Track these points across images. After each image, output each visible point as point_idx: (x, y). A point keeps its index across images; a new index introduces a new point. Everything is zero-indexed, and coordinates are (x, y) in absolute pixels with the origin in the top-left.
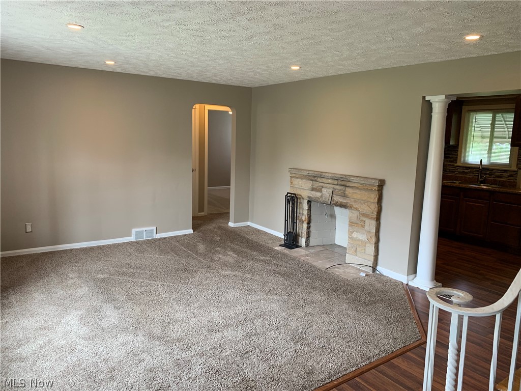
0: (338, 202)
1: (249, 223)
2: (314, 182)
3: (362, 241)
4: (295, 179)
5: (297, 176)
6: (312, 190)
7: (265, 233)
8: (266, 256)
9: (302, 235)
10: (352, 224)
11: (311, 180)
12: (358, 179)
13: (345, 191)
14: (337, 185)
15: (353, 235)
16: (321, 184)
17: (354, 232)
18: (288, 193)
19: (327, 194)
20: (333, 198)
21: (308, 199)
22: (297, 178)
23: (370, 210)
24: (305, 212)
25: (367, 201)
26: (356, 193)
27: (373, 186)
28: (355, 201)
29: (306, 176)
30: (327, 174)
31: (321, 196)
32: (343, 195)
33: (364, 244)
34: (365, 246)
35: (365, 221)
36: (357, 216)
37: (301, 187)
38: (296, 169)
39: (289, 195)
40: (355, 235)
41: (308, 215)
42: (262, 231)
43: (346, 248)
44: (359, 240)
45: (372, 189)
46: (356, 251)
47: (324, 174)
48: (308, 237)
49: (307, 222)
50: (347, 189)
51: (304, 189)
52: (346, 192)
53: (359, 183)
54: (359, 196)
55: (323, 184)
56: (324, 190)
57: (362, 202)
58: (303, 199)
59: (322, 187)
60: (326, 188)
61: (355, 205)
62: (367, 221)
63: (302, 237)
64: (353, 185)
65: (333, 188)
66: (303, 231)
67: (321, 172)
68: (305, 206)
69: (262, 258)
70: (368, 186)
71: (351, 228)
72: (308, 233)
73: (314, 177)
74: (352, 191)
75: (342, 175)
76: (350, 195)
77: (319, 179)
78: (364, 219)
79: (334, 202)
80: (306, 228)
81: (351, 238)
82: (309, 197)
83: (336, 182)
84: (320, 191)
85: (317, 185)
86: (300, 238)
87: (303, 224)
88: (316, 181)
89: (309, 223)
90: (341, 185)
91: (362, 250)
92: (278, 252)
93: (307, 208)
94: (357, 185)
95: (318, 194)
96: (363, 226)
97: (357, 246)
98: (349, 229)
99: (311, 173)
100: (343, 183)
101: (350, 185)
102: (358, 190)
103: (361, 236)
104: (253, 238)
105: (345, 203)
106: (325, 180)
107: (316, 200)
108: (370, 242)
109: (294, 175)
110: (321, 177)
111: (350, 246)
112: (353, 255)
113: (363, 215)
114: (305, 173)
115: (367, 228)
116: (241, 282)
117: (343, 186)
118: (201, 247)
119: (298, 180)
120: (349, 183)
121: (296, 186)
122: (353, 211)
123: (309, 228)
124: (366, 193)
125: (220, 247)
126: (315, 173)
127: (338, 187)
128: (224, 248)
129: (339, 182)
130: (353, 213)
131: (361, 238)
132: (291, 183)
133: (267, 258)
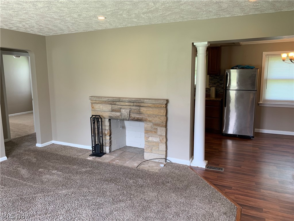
0: (135, 118)
1: (53, 142)
2: (113, 105)
3: (155, 142)
4: (96, 105)
5: (98, 102)
6: (112, 111)
7: (71, 147)
8: (87, 168)
9: (106, 144)
10: (147, 131)
11: (110, 104)
12: (150, 100)
13: (140, 109)
14: (133, 106)
15: (149, 139)
16: (119, 106)
17: (150, 137)
18: (93, 116)
19: (125, 113)
20: (130, 115)
21: (109, 118)
22: (98, 103)
23: (161, 121)
24: (107, 128)
25: (158, 115)
26: (149, 110)
27: (162, 104)
28: (149, 116)
29: (106, 101)
30: (124, 99)
31: (121, 115)
32: (139, 112)
33: (157, 144)
34: (158, 145)
35: (157, 129)
36: (151, 126)
37: (102, 110)
38: (96, 97)
39: (93, 117)
40: (150, 139)
41: (109, 129)
42: (67, 146)
43: (143, 149)
44: (154, 142)
45: (161, 107)
46: (151, 150)
47: (122, 99)
48: (110, 146)
49: (109, 134)
50: (141, 108)
51: (105, 111)
52: (141, 111)
53: (151, 103)
54: (152, 112)
55: (122, 106)
56: (123, 111)
57: (154, 116)
58: (104, 118)
59: (121, 108)
60: (124, 109)
61: (149, 119)
62: (159, 128)
63: (106, 146)
64: (146, 105)
65: (130, 108)
66: (106, 142)
67: (119, 98)
68: (107, 123)
69: (84, 170)
70: (158, 104)
71: (146, 135)
72: (111, 143)
73: (113, 102)
74: (146, 109)
75: (137, 99)
76: (144, 112)
77: (117, 103)
78: (156, 127)
79: (132, 118)
80: (109, 139)
81: (147, 141)
82: (110, 117)
83: (132, 104)
84: (119, 111)
85: (116, 107)
86: (104, 147)
87: (106, 137)
88: (115, 104)
89: (110, 135)
90: (136, 106)
91: (156, 148)
92: (92, 162)
93: (108, 125)
94: (149, 105)
95: (118, 114)
96: (156, 132)
97: (151, 146)
98: (145, 136)
99: (110, 99)
100: (138, 104)
101: (144, 105)
102: (150, 108)
103: (155, 139)
104: (63, 153)
105: (140, 118)
106: (122, 103)
107: (116, 119)
108: (162, 143)
109: (94, 102)
110: (119, 101)
111: (147, 147)
112: (149, 153)
113: (155, 125)
114: (105, 100)
115: (159, 133)
116: (83, 198)
117: (138, 106)
118: (24, 172)
119: (99, 105)
121: (98, 110)
122: (148, 123)
123: (110, 139)
124: (157, 110)
125: (42, 168)
126: (114, 99)
127: (134, 107)
128: (45, 168)
129: (135, 104)
130: (148, 124)
131: (155, 141)
132: (93, 107)
133: (88, 169)
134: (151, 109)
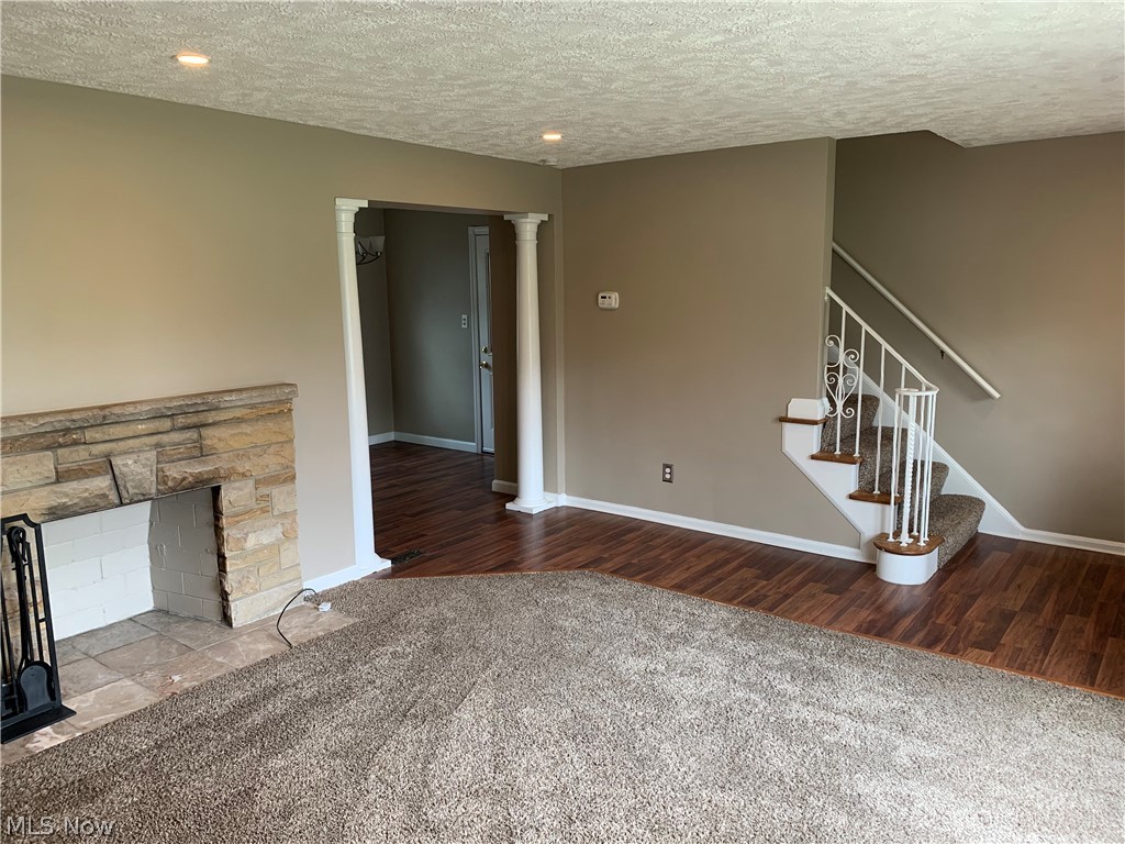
0: (182, 480)
2: (62, 451)
3: (269, 546)
6: (58, 482)
10: (234, 519)
12: (244, 395)
13: (200, 439)
14: (172, 430)
17: (250, 536)
23: (281, 461)
25: (271, 445)
26: (237, 434)
28: (239, 456)
30: (131, 409)
32: (198, 453)
33: (275, 549)
34: (278, 555)
35: (270, 495)
36: (250, 491)
40: (253, 541)
44: (264, 548)
45: (281, 412)
46: (257, 581)
47: (117, 410)
50: (207, 432)
52: (206, 442)
53: (245, 406)
54: (248, 440)
55: (113, 445)
56: (123, 465)
57: (258, 450)
60: (126, 453)
61: (241, 467)
64: (227, 415)
65: (158, 445)
67: (103, 408)
70: (268, 405)
71: (235, 531)
73: (64, 432)
74: (228, 433)
75: (190, 398)
76: (219, 445)
78: (267, 491)
79: (170, 484)
81: (237, 556)
83: (167, 424)
84: (102, 467)
85: (80, 455)
88: (76, 443)
90: (184, 428)
91: (270, 568)
94: (238, 413)
95: (97, 484)
96: (267, 510)
99: (53, 423)
100: (194, 419)
101: (217, 419)
102: (243, 425)
103: (265, 536)
105: (207, 472)
106: (119, 431)
108: (288, 538)
110: (104, 422)
112: (250, 595)
113: (264, 483)
117: (194, 427)
120: (213, 413)
122: (238, 484)
124: (269, 425)
126: (73, 417)
127: (176, 437)
129: (181, 421)
130: (238, 489)
131: (266, 542)
134: (246, 428)
